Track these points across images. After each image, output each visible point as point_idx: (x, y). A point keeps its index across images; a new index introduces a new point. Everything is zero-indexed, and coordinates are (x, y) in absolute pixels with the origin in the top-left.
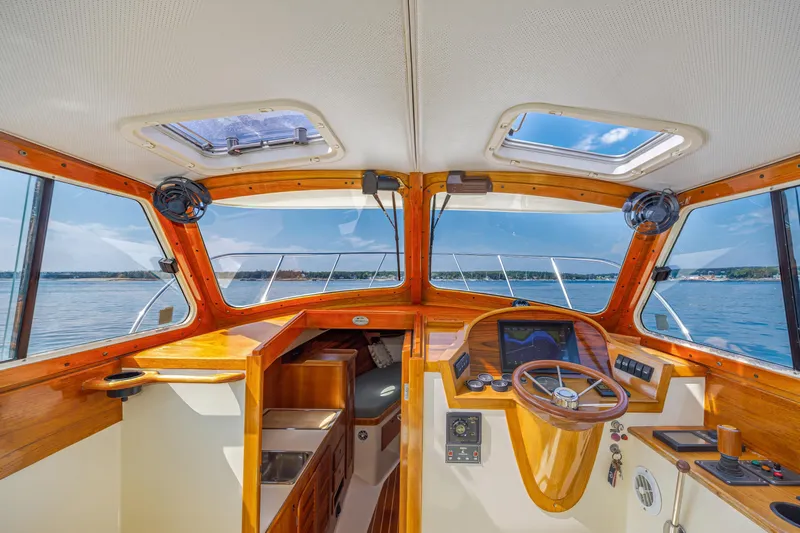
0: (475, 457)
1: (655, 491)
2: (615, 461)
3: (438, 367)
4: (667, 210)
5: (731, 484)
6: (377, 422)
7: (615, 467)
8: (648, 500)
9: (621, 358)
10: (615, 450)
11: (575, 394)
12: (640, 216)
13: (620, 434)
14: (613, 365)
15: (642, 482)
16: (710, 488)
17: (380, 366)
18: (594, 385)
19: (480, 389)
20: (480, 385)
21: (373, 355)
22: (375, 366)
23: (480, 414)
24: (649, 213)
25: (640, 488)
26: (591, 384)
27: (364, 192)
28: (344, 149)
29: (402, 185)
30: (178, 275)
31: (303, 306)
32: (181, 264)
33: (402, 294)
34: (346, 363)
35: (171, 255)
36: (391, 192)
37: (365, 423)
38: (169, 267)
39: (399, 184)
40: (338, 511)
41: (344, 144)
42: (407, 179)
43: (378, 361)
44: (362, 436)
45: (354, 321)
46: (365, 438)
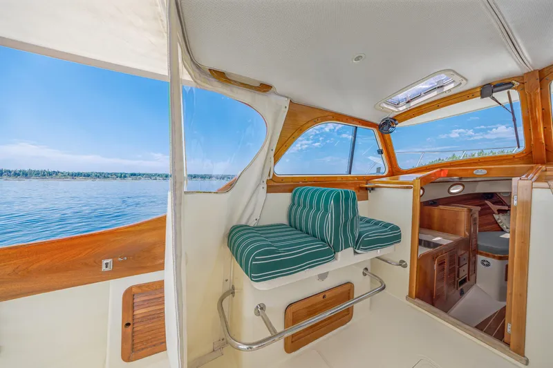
6: (500, 258)
21: (499, 221)
27: (482, 97)
28: (466, 80)
29: (517, 84)
30: (383, 155)
31: (437, 168)
32: (384, 151)
33: (523, 157)
34: (470, 210)
35: (381, 148)
36: (507, 91)
37: (487, 255)
38: (380, 152)
39: (513, 85)
40: (462, 293)
41: (466, 77)
42: (521, 79)
43: (504, 227)
44: (485, 263)
45: (474, 172)
46: (488, 265)
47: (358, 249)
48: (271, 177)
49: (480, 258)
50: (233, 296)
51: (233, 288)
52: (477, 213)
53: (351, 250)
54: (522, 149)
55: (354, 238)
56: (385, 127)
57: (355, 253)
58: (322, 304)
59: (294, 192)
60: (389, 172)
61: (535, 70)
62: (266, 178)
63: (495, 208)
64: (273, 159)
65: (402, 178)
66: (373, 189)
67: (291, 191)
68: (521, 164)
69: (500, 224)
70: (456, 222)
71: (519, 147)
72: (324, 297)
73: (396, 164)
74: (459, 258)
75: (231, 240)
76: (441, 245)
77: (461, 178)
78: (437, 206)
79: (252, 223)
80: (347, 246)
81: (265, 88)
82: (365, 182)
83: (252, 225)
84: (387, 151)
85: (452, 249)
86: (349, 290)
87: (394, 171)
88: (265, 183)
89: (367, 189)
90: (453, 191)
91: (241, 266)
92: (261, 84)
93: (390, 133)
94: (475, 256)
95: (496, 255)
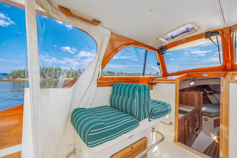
6: (212, 117)
21: (210, 98)
22: (211, 103)
27: (206, 38)
28: (200, 29)
29: (220, 33)
30: (160, 66)
31: (186, 73)
32: (160, 64)
33: (222, 68)
34: (199, 94)
35: (159, 62)
36: (216, 36)
37: (206, 116)
38: (158, 64)
39: (219, 33)
40: (197, 135)
41: (200, 27)
42: (222, 30)
43: (212, 101)
44: (206, 119)
45: (203, 75)
46: (207, 120)
47: (151, 119)
48: (100, 77)
49: (204, 117)
50: (75, 155)
51: (75, 150)
52: (202, 95)
53: (147, 119)
54: (222, 64)
55: (149, 112)
56: (161, 50)
57: (149, 120)
58: (131, 153)
59: (113, 86)
60: (163, 74)
61: (228, 27)
62: (96, 77)
63: (208, 92)
64: (101, 66)
65: (169, 78)
66: (155, 84)
67: (112, 86)
68: (221, 71)
69: (210, 100)
70: (193, 100)
71: (221, 63)
72: (132, 148)
73: (166, 71)
74: (195, 118)
75: (74, 119)
76: (188, 112)
77: (194, 78)
78: (185, 92)
79: (88, 107)
80: (145, 117)
81: (96, 22)
82: (151, 80)
83: (87, 108)
84: (162, 63)
85: (192, 114)
86: (145, 142)
87: (165, 74)
88: (96, 80)
89: (152, 84)
90: (191, 84)
91: (80, 136)
92: (94, 20)
93: (164, 54)
94: (201, 116)
95: (210, 115)
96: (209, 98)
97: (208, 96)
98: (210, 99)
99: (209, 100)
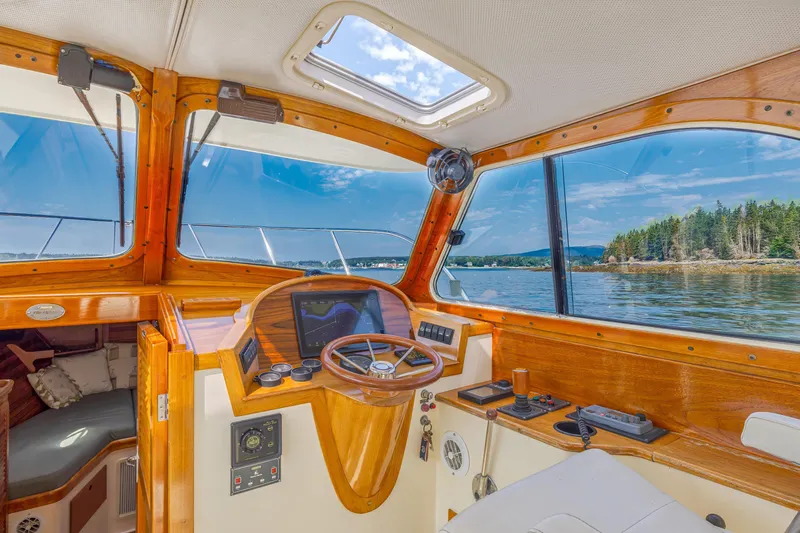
0: (272, 476)
1: (463, 451)
2: (426, 434)
3: (216, 361)
4: (465, 168)
5: (528, 419)
6: (59, 496)
7: (426, 441)
8: (456, 464)
9: (425, 324)
10: (425, 421)
11: (391, 366)
12: (442, 174)
13: (428, 404)
14: (416, 335)
15: (451, 446)
16: (512, 428)
17: (56, 405)
18: (404, 357)
19: (278, 383)
20: (275, 378)
21: (39, 388)
22: (45, 407)
23: (280, 415)
24: (450, 171)
25: (450, 453)
26: (400, 358)
27: (61, 81)
29: (139, 86)
33: (126, 267)
37: (33, 504)
39: (132, 83)
42: (149, 77)
43: (51, 398)
44: (28, 527)
46: (35, 528)
49: (16, 520)
54: (127, 248)
63: (29, 358)
69: (42, 395)
95: (51, 492)
96: (38, 384)
97: (33, 379)
98: (44, 390)
99: (39, 398)
